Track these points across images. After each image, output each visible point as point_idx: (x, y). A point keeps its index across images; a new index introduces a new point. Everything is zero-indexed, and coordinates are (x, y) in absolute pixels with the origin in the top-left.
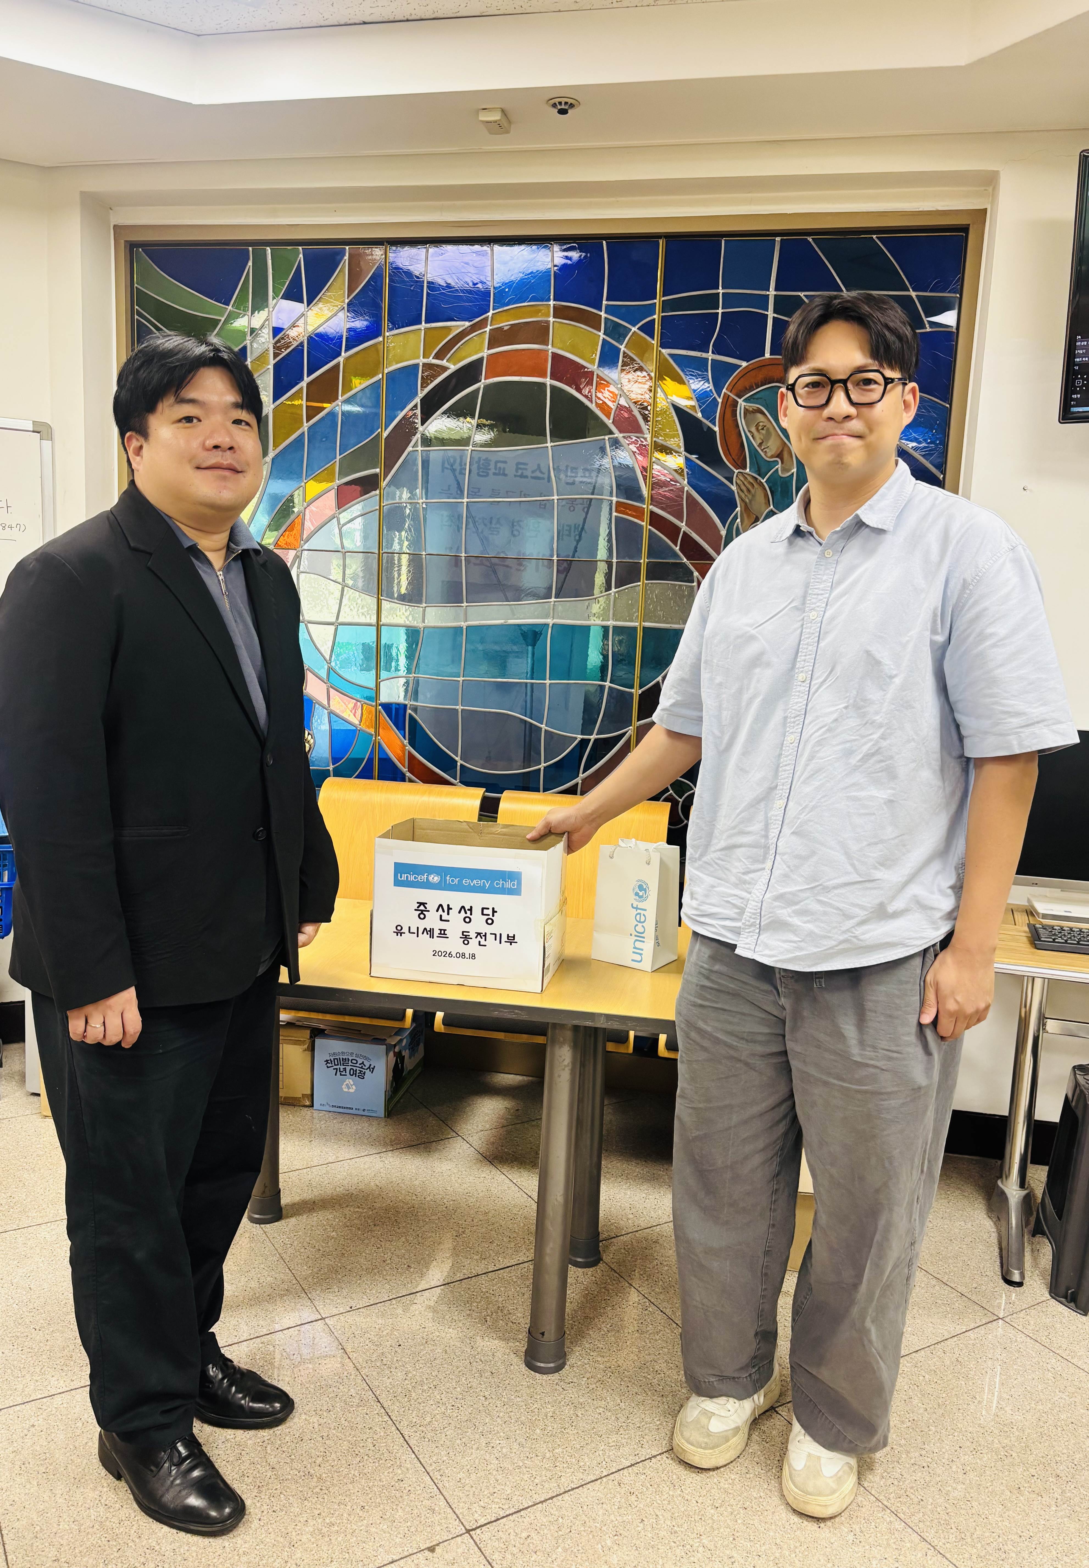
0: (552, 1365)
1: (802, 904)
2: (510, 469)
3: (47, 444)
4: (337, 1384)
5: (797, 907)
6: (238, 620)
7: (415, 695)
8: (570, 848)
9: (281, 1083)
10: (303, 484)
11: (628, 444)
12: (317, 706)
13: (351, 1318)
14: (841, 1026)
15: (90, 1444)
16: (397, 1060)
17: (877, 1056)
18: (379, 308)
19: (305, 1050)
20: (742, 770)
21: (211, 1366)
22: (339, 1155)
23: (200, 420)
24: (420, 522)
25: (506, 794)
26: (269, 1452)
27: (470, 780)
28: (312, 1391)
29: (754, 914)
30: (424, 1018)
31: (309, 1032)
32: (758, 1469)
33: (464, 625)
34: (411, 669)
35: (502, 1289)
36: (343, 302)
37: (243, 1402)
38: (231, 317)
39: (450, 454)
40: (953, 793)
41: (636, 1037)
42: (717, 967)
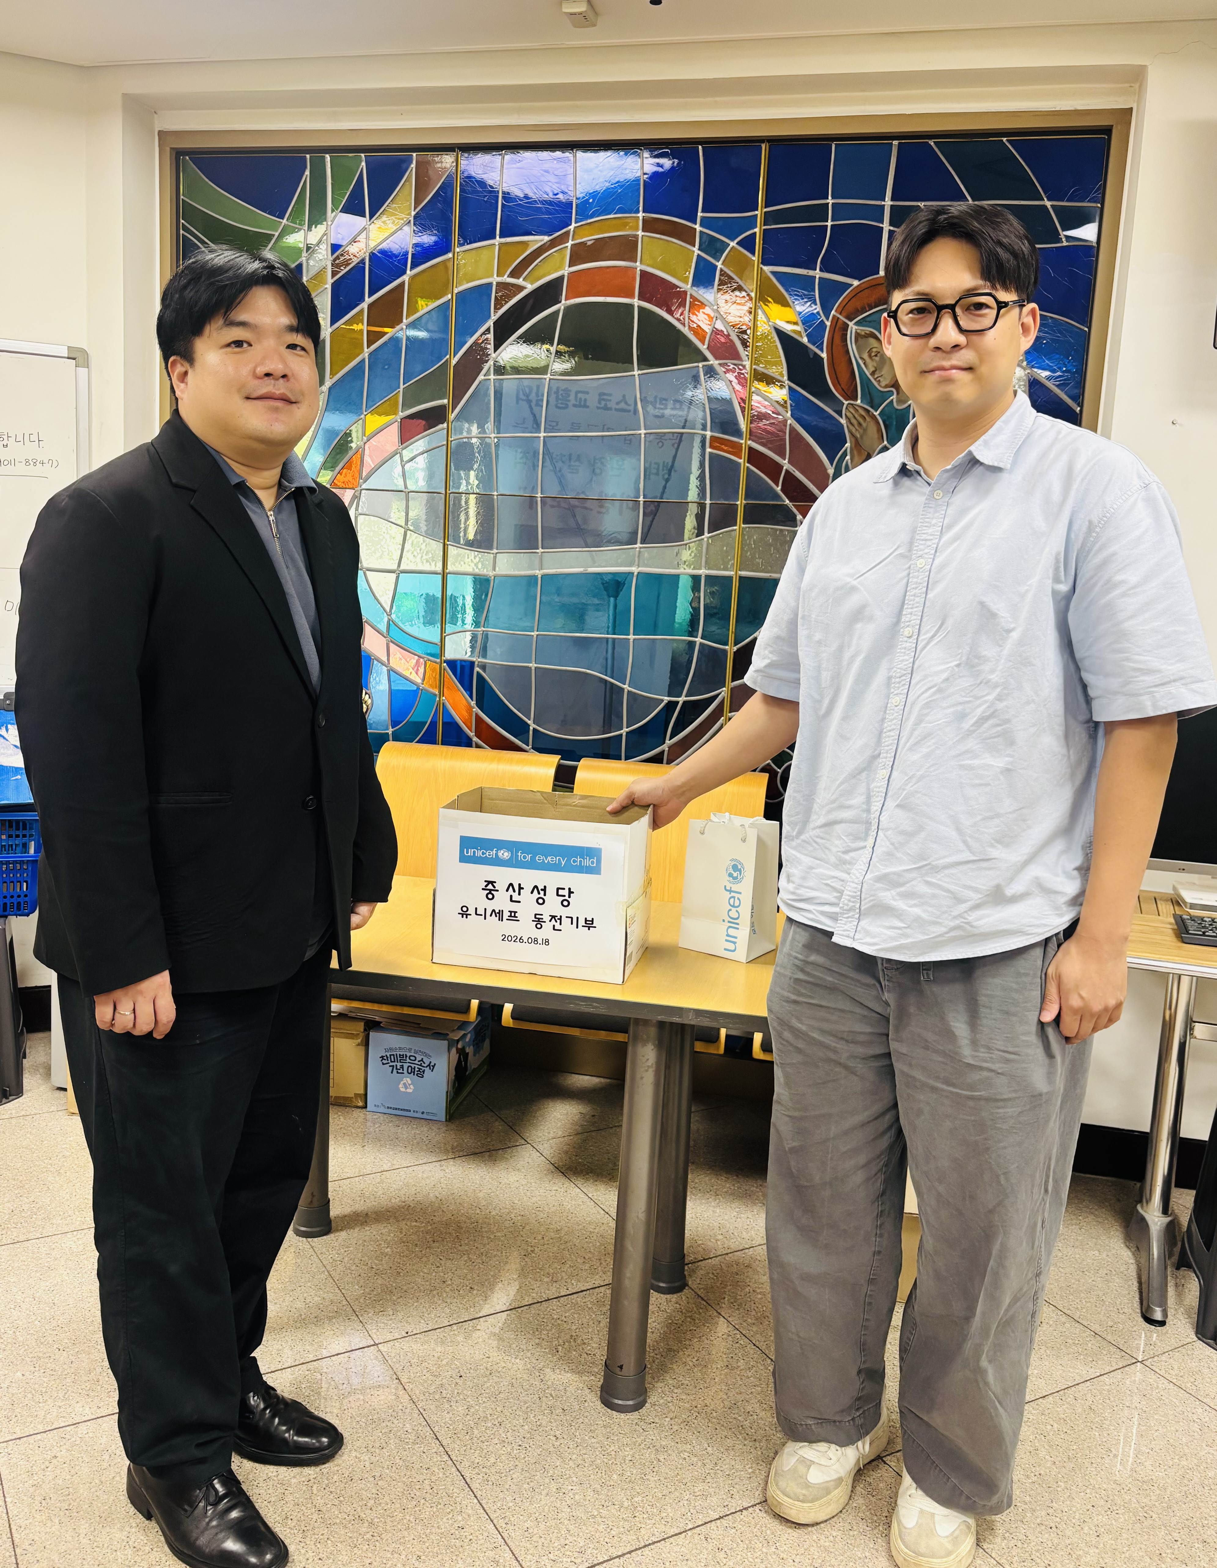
0: (631, 1403)
1: (908, 885)
2: (592, 400)
3: (83, 371)
4: (392, 1419)
5: (902, 889)
6: (290, 566)
7: (484, 652)
8: (656, 824)
9: (331, 1081)
10: (362, 416)
11: (725, 373)
12: (375, 662)
13: (409, 1345)
14: (952, 1024)
15: (118, 1478)
16: (459, 1058)
17: (991, 1058)
18: (449, 221)
19: (358, 1045)
20: (843, 737)
21: (251, 1394)
22: (395, 1162)
23: (250, 345)
24: (491, 458)
25: (584, 762)
26: (315, 1492)
27: (544, 746)
28: (364, 1425)
29: (854, 897)
30: (492, 1011)
31: (362, 1024)
32: (862, 1526)
33: (539, 573)
34: (480, 622)
35: (576, 1316)
36: (410, 214)
37: (287, 1435)
38: (286, 231)
39: (526, 383)
40: (1079, 763)
41: (727, 1036)
42: (813, 958)
